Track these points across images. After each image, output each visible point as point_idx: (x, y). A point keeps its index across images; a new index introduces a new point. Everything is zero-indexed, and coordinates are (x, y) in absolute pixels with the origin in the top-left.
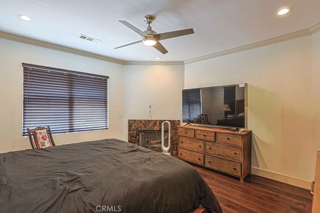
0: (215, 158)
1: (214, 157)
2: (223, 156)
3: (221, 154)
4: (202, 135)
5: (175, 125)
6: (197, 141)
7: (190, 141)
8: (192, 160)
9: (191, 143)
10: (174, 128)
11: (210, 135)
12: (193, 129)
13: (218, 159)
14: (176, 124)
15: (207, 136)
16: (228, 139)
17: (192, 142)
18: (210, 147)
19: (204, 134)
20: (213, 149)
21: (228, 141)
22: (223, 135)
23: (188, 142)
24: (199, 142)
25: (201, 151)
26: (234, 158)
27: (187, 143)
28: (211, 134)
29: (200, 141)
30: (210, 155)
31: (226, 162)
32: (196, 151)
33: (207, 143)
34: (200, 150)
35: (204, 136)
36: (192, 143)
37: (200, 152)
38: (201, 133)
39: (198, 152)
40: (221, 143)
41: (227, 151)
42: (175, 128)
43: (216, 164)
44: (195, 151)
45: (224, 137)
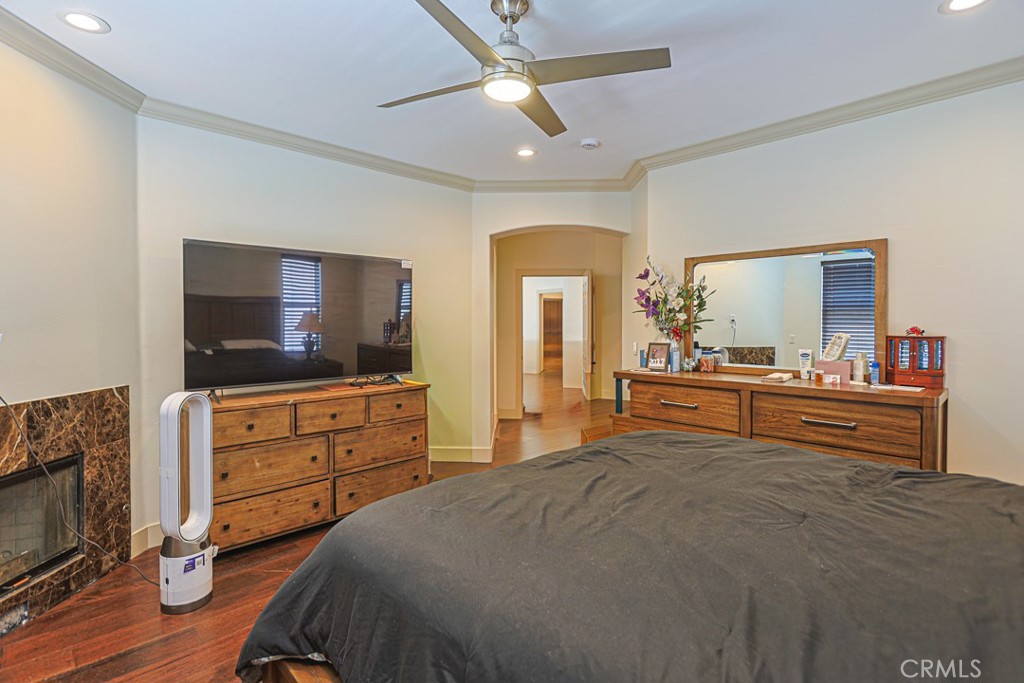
0: (366, 474)
1: (364, 474)
2: (386, 459)
3: (379, 456)
4: (324, 416)
5: (110, 417)
6: (300, 445)
7: (264, 455)
8: (285, 523)
9: (272, 461)
10: (104, 431)
11: (351, 408)
12: (284, 404)
13: (374, 474)
14: (114, 410)
15: (341, 413)
16: (399, 406)
17: (278, 456)
18: (349, 448)
19: (333, 411)
20: (357, 449)
21: (398, 414)
22: (384, 400)
23: (258, 464)
24: (307, 445)
25: (317, 473)
26: (411, 451)
27: (254, 470)
28: (356, 404)
29: (314, 440)
30: (348, 472)
31: (395, 471)
32: (295, 484)
33: (340, 438)
34: (315, 471)
35: (334, 416)
36: (279, 459)
37: (313, 480)
38: (321, 410)
39: (305, 481)
40: (381, 424)
41: (395, 439)
42: (108, 434)
43: (369, 492)
44: (290, 485)
45: (388, 404)
